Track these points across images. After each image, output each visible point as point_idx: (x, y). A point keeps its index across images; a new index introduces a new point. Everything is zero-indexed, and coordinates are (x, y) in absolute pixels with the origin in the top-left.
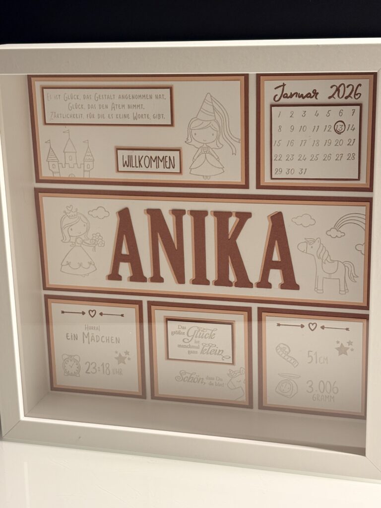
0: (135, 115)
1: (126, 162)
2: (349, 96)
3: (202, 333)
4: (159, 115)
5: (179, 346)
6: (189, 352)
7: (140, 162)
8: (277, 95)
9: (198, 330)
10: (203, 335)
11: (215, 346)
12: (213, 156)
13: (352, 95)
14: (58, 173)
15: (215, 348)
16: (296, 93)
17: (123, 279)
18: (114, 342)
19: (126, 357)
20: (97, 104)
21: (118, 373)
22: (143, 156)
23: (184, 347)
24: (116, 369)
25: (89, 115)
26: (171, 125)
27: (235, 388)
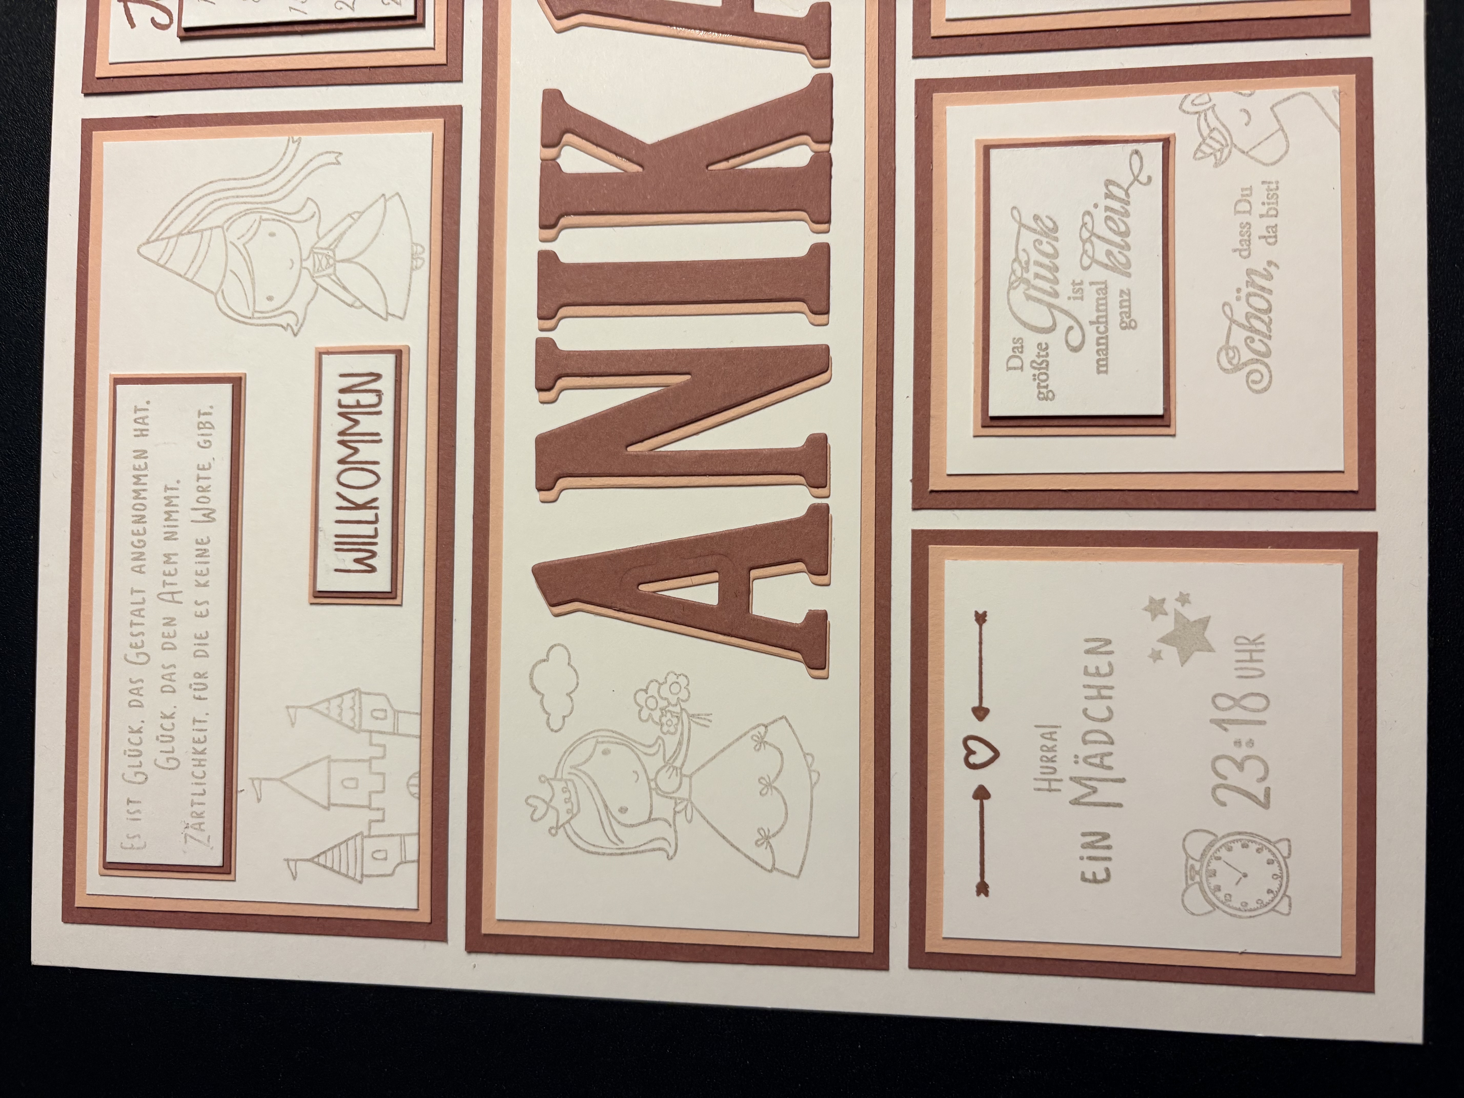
0: (198, 516)
1: (357, 561)
3: (1033, 269)
4: (201, 426)
5: (1102, 367)
6: (1128, 324)
7: (358, 507)
8: (153, 20)
9: (1023, 286)
10: (1041, 265)
11: (1088, 213)
14: (403, 844)
15: (1100, 214)
17: (820, 607)
18: (1110, 664)
19: (1178, 615)
20: (160, 657)
21: (1256, 656)
22: (339, 494)
23: (1107, 349)
24: (1238, 661)
25: (197, 694)
26: (237, 383)
27: (1280, 132)
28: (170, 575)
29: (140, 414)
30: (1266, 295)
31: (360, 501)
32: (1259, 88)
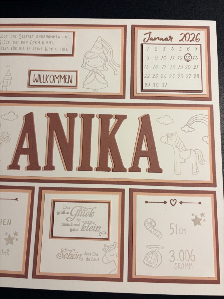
0: (47, 48)
1: (36, 79)
2: (193, 40)
3: (84, 212)
4: (64, 48)
5: (63, 225)
6: (71, 230)
7: (46, 79)
8: (145, 38)
9: (80, 209)
10: (84, 213)
11: (94, 223)
12: (101, 75)
13: (195, 39)
15: (94, 225)
16: (158, 38)
17: (21, 168)
18: (5, 224)
19: (14, 238)
20: (20, 41)
21: (5, 253)
22: (49, 75)
23: (66, 226)
24: (4, 250)
25: (13, 48)
26: (72, 55)
27: (108, 262)
28: (36, 43)
29: (67, 37)
30: (76, 258)
31: (47, 79)
32: (118, 258)
